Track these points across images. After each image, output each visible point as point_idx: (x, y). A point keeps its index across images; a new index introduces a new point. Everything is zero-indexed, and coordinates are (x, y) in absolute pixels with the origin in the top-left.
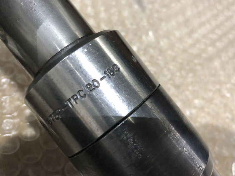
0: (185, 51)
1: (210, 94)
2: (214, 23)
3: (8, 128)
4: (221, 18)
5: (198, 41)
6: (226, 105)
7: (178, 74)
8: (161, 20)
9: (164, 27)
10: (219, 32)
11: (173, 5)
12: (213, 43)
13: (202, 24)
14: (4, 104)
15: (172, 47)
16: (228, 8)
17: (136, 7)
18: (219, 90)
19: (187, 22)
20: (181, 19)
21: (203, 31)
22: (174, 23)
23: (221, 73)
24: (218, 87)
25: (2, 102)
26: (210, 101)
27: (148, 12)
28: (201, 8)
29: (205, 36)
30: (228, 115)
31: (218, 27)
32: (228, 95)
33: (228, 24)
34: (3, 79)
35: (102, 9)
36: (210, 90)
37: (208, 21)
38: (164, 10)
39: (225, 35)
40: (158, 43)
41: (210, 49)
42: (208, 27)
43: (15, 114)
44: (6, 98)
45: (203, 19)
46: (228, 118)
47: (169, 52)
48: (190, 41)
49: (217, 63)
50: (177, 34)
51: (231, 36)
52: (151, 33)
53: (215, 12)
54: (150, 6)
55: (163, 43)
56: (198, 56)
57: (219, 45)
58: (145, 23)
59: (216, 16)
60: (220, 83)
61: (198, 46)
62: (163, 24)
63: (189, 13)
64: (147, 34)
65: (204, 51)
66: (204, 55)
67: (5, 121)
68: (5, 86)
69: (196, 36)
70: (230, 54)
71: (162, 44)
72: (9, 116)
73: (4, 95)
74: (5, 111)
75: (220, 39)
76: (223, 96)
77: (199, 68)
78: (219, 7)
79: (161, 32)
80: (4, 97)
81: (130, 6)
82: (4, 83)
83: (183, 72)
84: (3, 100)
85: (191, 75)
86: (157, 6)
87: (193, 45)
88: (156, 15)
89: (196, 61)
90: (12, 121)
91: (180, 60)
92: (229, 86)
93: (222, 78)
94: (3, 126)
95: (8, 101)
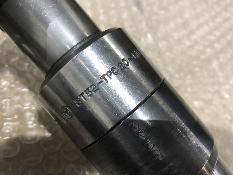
0: (183, 53)
1: (210, 96)
2: (212, 24)
3: (8, 131)
4: (219, 20)
5: (196, 42)
6: (225, 107)
7: (177, 76)
8: (159, 22)
9: (163, 29)
10: (217, 33)
11: (171, 7)
12: (211, 45)
13: (201, 26)
14: (4, 107)
15: (170, 48)
16: (226, 9)
17: (135, 9)
18: (218, 92)
19: (185, 24)
20: (179, 21)
21: (201, 33)
22: (172, 25)
23: (220, 74)
24: (217, 88)
25: (2, 105)
26: (210, 102)
27: (146, 14)
28: (199, 10)
29: (203, 38)
30: (228, 116)
31: (216, 28)
32: (227, 96)
33: (227, 25)
34: (2, 82)
35: (102, 11)
36: (209, 92)
37: (207, 23)
38: (163, 12)
39: (223, 36)
40: (157, 45)
41: (209, 51)
42: (206, 28)
43: (16, 117)
44: (6, 101)
45: (202, 21)
46: (227, 119)
47: (168, 54)
48: (188, 43)
49: (215, 65)
50: (176, 35)
51: (229, 37)
52: (149, 36)
53: (213, 13)
54: (149, 9)
55: (162, 45)
56: (197, 58)
57: (217, 46)
58: (143, 25)
59: (214, 18)
60: (219, 84)
61: (196, 47)
62: (162, 26)
63: (187, 15)
64: (146, 37)
65: (203, 52)
66: (202, 57)
67: (5, 124)
68: (5, 89)
69: (194, 37)
70: (229, 56)
71: (160, 45)
72: (9, 119)
73: (4, 98)
74: (5, 114)
75: (218, 40)
76: (222, 97)
77: (197, 69)
78: (217, 9)
79: (159, 35)
80: (5, 100)
81: (129, 8)
82: (4, 86)
83: (182, 74)
84: (3, 103)
85: (189, 77)
86: (155, 9)
87: (191, 47)
88: (154, 18)
89: (195, 63)
90: (12, 123)
91: (178, 62)
92: (227, 87)
93: (221, 80)
94: (3, 129)
95: (8, 104)
